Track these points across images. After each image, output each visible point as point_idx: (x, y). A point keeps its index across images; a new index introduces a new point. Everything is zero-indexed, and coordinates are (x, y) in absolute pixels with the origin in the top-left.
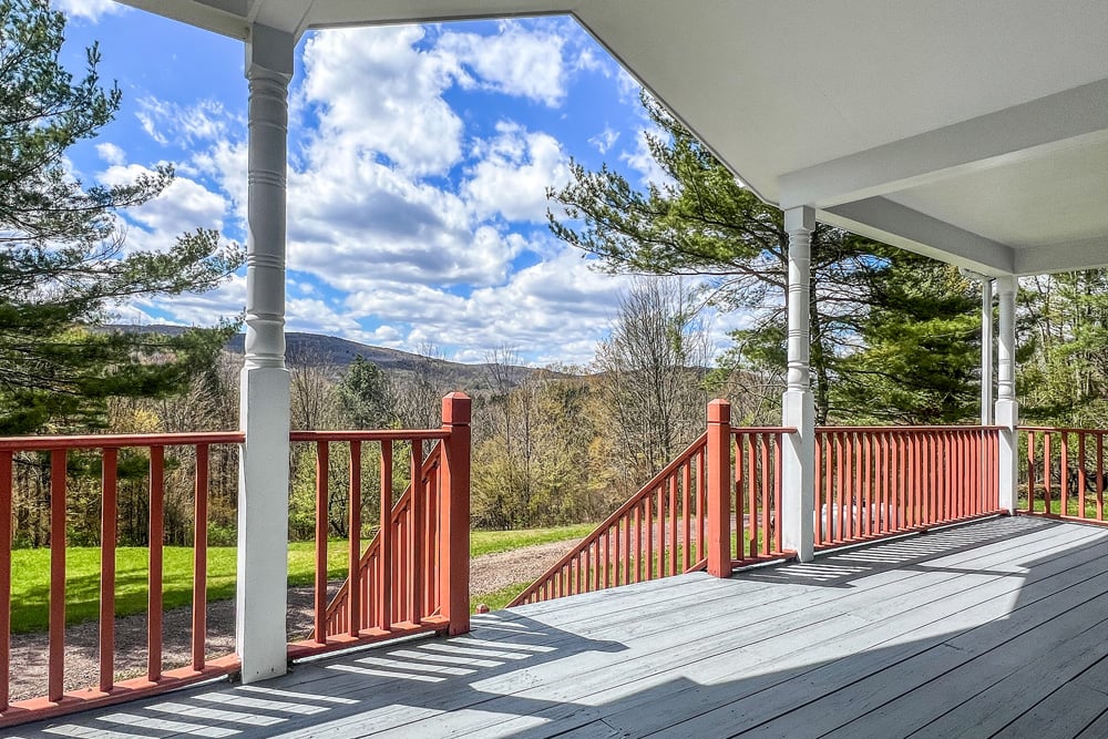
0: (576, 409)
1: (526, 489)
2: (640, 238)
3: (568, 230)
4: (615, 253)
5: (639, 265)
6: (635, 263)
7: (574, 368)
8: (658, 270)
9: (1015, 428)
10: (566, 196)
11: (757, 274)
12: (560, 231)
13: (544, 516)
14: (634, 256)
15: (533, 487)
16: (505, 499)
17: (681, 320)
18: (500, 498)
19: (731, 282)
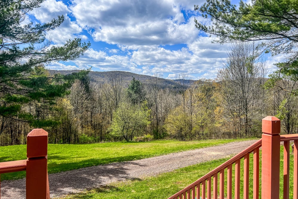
0: (210, 96)
1: (191, 125)
2: (235, 25)
3: (203, 26)
4: (223, 33)
5: (234, 38)
6: (232, 37)
7: (209, 80)
8: (242, 39)
10: (203, 9)
11: (289, 38)
12: (200, 27)
13: (197, 136)
14: (232, 34)
15: (194, 124)
16: (183, 129)
17: (252, 59)
18: (181, 129)
19: (275, 42)
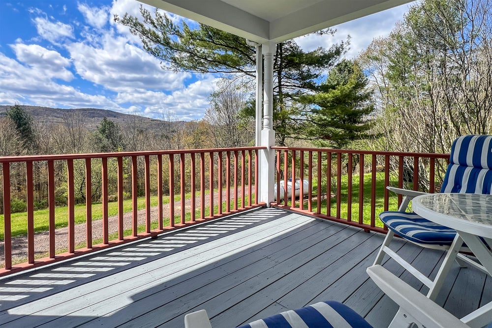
4: (175, 60)
9: (271, 148)
